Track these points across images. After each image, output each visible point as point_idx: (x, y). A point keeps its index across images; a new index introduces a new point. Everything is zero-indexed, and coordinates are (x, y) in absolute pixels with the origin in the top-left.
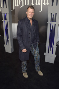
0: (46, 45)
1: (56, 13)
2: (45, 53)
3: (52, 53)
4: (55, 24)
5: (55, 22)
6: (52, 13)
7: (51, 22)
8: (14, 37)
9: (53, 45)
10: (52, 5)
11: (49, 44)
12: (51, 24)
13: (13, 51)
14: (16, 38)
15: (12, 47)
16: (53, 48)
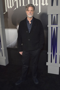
0: (48, 53)
1: (57, 15)
2: (47, 63)
3: (56, 62)
4: (57, 28)
5: (57, 25)
6: (52, 15)
7: (52, 25)
8: (8, 46)
9: (56, 52)
10: (52, 5)
11: (51, 52)
12: (52, 27)
13: (8, 63)
14: (10, 47)
15: (6, 58)
16: (56, 55)
